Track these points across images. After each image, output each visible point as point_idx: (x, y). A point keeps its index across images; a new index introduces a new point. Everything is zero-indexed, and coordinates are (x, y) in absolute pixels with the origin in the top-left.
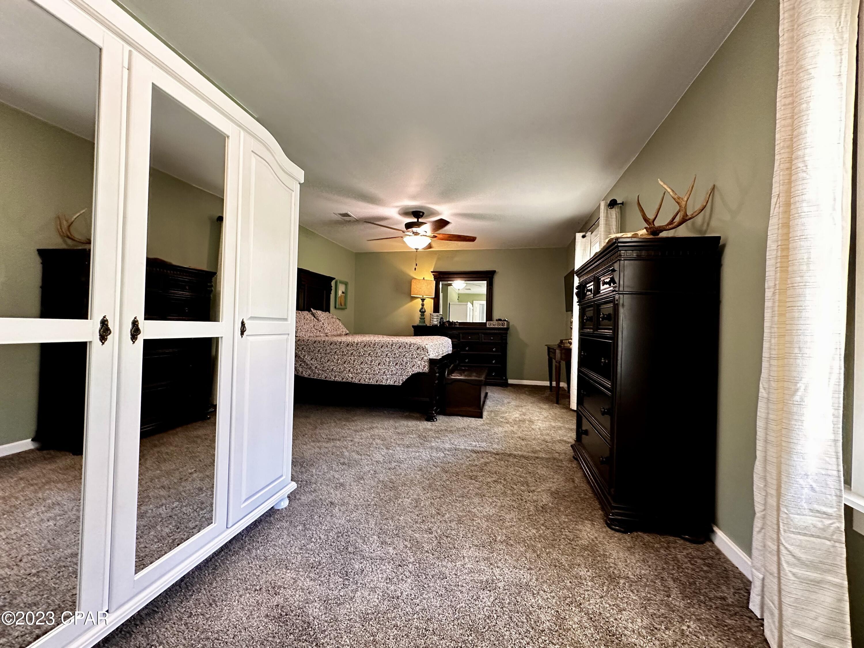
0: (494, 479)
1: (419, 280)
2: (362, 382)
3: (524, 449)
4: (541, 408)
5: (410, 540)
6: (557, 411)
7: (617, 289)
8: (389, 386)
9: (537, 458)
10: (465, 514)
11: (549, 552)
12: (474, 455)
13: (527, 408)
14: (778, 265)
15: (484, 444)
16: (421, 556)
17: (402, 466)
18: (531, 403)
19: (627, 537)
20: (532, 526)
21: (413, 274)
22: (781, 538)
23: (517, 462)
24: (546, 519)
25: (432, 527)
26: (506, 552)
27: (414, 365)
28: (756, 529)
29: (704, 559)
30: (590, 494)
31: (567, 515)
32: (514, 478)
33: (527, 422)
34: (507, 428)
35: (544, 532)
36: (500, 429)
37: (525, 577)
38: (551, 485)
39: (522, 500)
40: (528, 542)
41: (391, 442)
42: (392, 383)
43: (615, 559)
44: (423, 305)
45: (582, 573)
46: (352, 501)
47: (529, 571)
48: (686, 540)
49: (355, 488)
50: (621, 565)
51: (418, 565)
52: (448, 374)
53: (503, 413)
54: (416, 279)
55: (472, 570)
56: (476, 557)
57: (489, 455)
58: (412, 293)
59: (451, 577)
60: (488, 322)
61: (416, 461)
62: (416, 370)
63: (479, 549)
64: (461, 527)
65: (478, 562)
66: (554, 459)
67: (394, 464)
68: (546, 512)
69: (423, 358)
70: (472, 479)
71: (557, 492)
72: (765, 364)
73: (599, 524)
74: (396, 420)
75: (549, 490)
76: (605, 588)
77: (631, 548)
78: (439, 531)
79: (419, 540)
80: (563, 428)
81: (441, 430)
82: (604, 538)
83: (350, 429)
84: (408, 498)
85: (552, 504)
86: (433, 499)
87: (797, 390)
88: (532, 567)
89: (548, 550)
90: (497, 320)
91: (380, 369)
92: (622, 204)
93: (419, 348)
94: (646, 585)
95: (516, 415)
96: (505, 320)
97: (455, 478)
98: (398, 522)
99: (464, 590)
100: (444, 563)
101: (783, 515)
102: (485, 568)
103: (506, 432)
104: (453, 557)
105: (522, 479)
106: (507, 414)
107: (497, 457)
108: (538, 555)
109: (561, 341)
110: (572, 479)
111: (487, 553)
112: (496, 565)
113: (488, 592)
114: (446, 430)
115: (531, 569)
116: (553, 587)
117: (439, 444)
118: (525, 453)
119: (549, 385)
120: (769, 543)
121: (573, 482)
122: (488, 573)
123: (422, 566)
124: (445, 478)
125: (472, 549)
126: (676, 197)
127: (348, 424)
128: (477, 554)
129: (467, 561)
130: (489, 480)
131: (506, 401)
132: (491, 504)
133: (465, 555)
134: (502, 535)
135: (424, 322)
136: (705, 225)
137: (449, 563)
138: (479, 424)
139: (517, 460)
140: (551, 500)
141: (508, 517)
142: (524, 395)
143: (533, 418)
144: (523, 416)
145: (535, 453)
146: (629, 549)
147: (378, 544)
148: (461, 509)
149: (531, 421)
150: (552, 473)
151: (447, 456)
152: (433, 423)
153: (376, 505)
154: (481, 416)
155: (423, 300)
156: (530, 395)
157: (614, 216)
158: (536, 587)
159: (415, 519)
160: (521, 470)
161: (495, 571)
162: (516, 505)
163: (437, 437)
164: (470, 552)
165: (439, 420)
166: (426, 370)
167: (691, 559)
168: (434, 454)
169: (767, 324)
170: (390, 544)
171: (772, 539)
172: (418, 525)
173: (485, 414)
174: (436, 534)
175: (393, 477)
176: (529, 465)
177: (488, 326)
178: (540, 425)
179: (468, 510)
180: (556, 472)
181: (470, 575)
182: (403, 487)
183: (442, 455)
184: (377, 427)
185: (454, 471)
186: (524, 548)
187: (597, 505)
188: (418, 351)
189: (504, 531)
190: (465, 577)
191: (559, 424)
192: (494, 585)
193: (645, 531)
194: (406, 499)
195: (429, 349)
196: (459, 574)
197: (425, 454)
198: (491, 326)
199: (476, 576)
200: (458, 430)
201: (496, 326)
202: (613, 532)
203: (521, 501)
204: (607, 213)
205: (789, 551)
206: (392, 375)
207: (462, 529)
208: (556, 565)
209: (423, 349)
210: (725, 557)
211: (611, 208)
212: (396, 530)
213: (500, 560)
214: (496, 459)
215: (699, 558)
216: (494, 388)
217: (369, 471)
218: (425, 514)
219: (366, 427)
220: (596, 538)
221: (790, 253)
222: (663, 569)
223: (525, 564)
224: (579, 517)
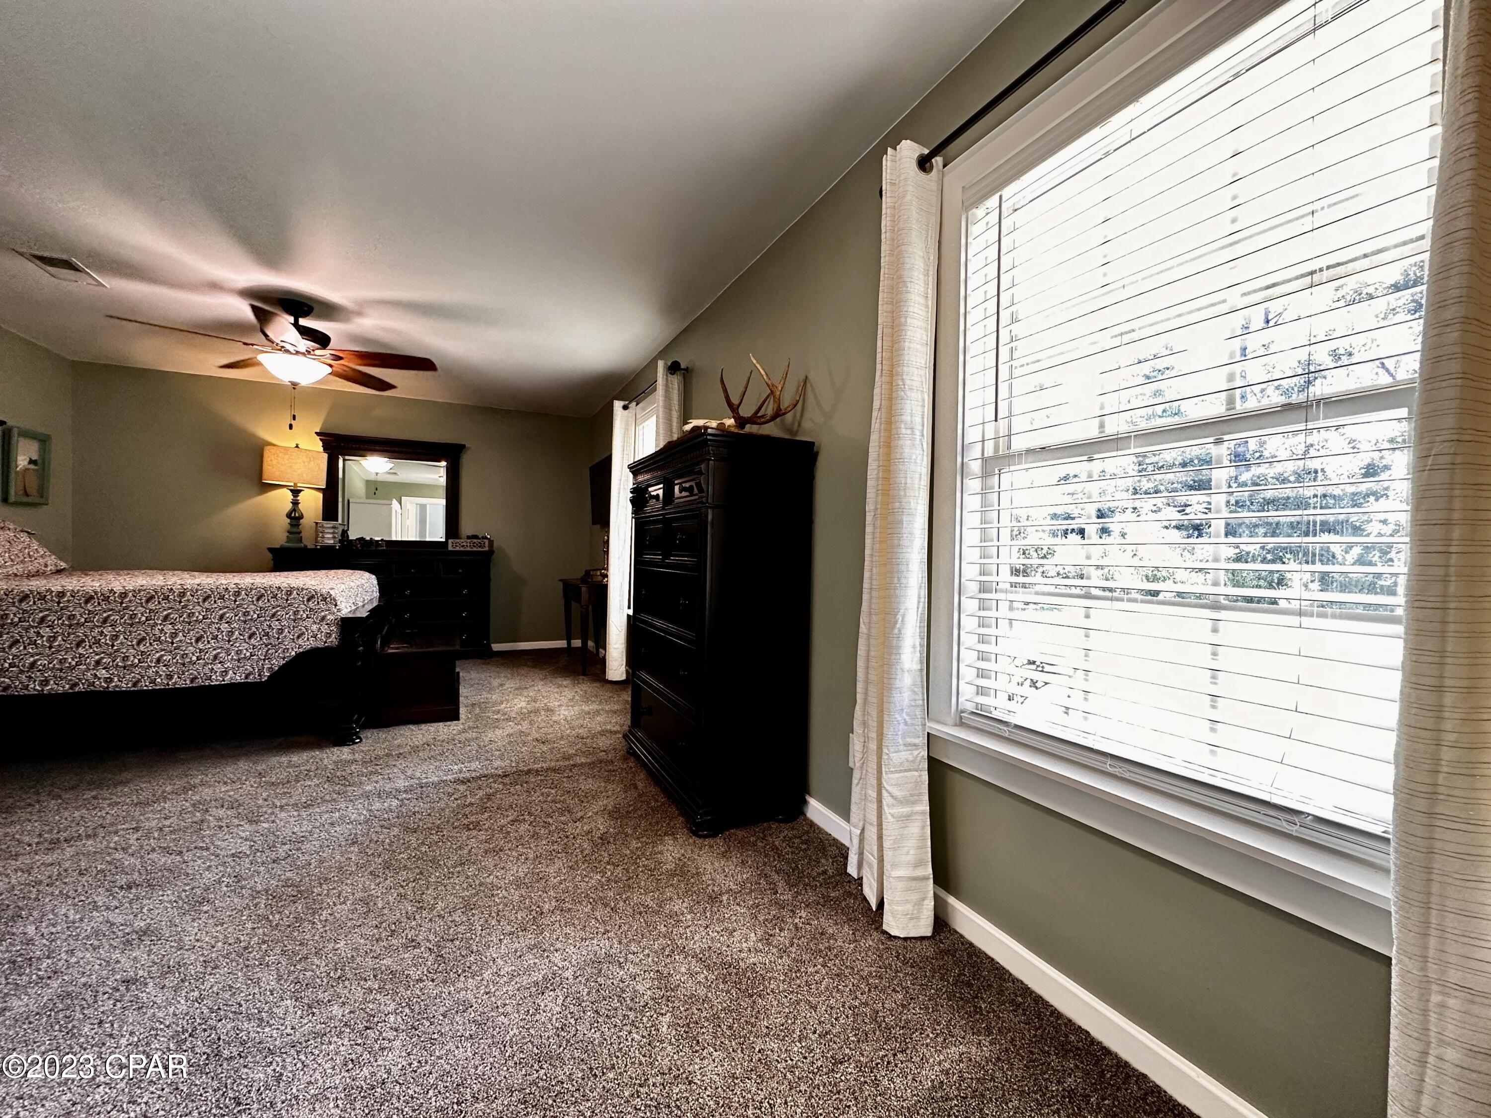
0: (510, 818)
1: (286, 449)
2: (145, 685)
3: (547, 755)
4: (560, 686)
5: (375, 976)
6: (586, 687)
7: (704, 500)
8: (233, 686)
9: (574, 766)
10: (474, 891)
11: (627, 898)
12: (462, 788)
13: (536, 689)
14: (880, 487)
15: (475, 765)
16: (409, 992)
17: (306, 846)
18: (542, 680)
19: (719, 840)
20: (593, 871)
21: (264, 433)
22: (883, 781)
23: (541, 780)
24: (611, 853)
25: (416, 936)
26: (563, 922)
27: (303, 634)
28: (855, 781)
29: (800, 837)
30: (662, 799)
31: (638, 838)
32: (545, 806)
33: (543, 713)
34: (510, 728)
35: (612, 873)
36: (499, 732)
37: (601, 945)
38: (605, 802)
39: (567, 837)
40: (594, 896)
41: (260, 807)
42: (239, 678)
43: (710, 873)
44: (295, 503)
45: (677, 907)
46: (193, 957)
47: (606, 936)
48: (779, 821)
49: (193, 928)
50: (719, 878)
51: (407, 1010)
52: (383, 645)
53: (496, 703)
54: (274, 445)
55: (515, 974)
56: (516, 951)
57: (491, 780)
58: (265, 475)
59: (480, 1001)
60: (450, 541)
61: (338, 829)
62: (307, 644)
63: (518, 937)
64: (473, 915)
65: (520, 957)
66: (601, 762)
67: (282, 851)
68: (609, 842)
69: (323, 618)
70: (470, 829)
71: (617, 810)
72: (865, 597)
73: (682, 835)
74: (255, 758)
75: (604, 810)
76: (708, 914)
77: (727, 852)
78: (431, 937)
79: (395, 967)
80: (601, 712)
81: (378, 758)
82: (692, 851)
83: (117, 803)
84: (344, 903)
85: (614, 828)
86: (402, 887)
87: (896, 622)
88: (608, 928)
89: (624, 896)
90: (468, 537)
91: (201, 651)
92: (687, 369)
93: (313, 597)
94: (752, 891)
95: (520, 703)
96: (486, 538)
97: (435, 838)
98: (335, 955)
99: (509, 1009)
100: (460, 985)
101: (885, 757)
102: (537, 961)
103: (509, 735)
104: (473, 968)
105: (559, 806)
106: (504, 705)
107: (507, 780)
108: (612, 909)
109: (587, 573)
110: (633, 784)
111: (533, 936)
112: (552, 948)
113: (551, 993)
114: (387, 755)
115: (608, 931)
116: (644, 942)
117: (381, 783)
118: (553, 764)
119: (566, 646)
120: (870, 792)
121: (636, 788)
122: (543, 967)
123: (417, 1008)
124: (414, 844)
125: (505, 941)
126: (769, 383)
127: (105, 793)
128: (517, 945)
129: (502, 963)
130: (503, 822)
131: (495, 683)
132: (518, 859)
133: (494, 955)
134: (550, 901)
135: (300, 540)
136: (796, 424)
137: (470, 980)
138: (454, 732)
139: (543, 778)
140: (612, 823)
141: (551, 870)
142: (526, 668)
143: (551, 704)
144: (533, 704)
145: (569, 759)
146: (724, 855)
147: (299, 1012)
148: (465, 885)
149: (549, 710)
150: (603, 784)
151: (406, 802)
152: (355, 747)
153: (264, 942)
154: (456, 717)
155: (296, 492)
156: (535, 667)
157: (676, 386)
158: (621, 953)
159: (374, 935)
160: (553, 791)
161: (553, 959)
162: (560, 848)
163: (371, 773)
164: (503, 947)
165: (367, 738)
166: (333, 640)
167: (789, 840)
168: (377, 805)
169: (867, 552)
170: (329, 1001)
171: (872, 786)
172: (384, 944)
173: (462, 710)
174: (428, 944)
175: (289, 874)
176: (565, 780)
177: (450, 548)
178: (566, 713)
179: (477, 882)
180: (607, 781)
181: (513, 983)
182: (324, 886)
183: (395, 803)
184: (202, 784)
185: (430, 825)
186: (589, 906)
187: (673, 810)
188: (311, 604)
189: (552, 893)
190: (505, 990)
191: (595, 707)
192: (558, 979)
193: (738, 826)
194: (339, 907)
195: (339, 599)
196: (493, 990)
197: (355, 811)
198: (458, 549)
199: (525, 980)
200: (415, 750)
201: (469, 549)
202: (701, 841)
203: (566, 840)
204: (667, 379)
205: (889, 793)
206: (239, 660)
207: (476, 917)
208: (641, 911)
209: (325, 599)
210: (819, 828)
211: (672, 374)
212: (336, 970)
213: (558, 939)
214: (504, 784)
215: (795, 837)
216: (467, 663)
217: (220, 882)
218: (393, 919)
219: (169, 788)
220: (683, 855)
221: (892, 476)
222: (765, 864)
223: (597, 928)
224: (656, 834)
